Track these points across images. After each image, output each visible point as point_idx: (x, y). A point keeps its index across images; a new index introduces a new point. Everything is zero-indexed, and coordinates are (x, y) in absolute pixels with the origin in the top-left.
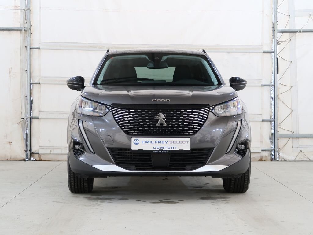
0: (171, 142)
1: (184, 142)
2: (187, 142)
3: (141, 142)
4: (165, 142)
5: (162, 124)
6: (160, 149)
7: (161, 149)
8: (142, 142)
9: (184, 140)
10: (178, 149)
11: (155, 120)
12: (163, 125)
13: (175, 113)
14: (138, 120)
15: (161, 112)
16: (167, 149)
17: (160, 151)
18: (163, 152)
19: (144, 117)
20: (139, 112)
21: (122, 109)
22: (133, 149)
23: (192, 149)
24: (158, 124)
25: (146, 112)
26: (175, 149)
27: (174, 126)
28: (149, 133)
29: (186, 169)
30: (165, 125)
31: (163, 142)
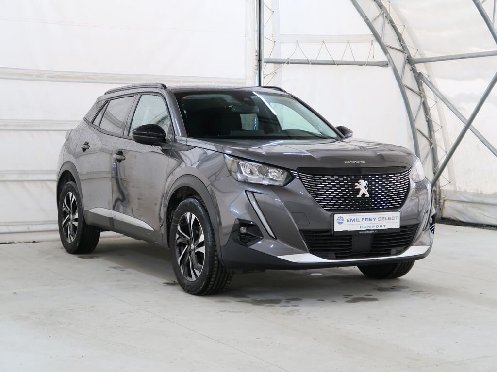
0: (379, 219)
1: (393, 218)
2: (397, 217)
3: (345, 220)
4: (373, 220)
5: (364, 194)
6: (367, 229)
7: (369, 229)
8: (347, 220)
9: (393, 216)
10: (386, 228)
11: (356, 189)
12: (366, 196)
13: (377, 178)
14: (336, 190)
15: (361, 179)
16: (375, 228)
17: (367, 232)
18: (371, 232)
19: (343, 186)
20: (337, 179)
21: (314, 175)
22: (336, 230)
23: (401, 227)
24: (360, 196)
25: (345, 179)
26: (383, 228)
27: (377, 197)
28: (351, 207)
29: (391, 253)
30: (368, 195)
31: (370, 219)
